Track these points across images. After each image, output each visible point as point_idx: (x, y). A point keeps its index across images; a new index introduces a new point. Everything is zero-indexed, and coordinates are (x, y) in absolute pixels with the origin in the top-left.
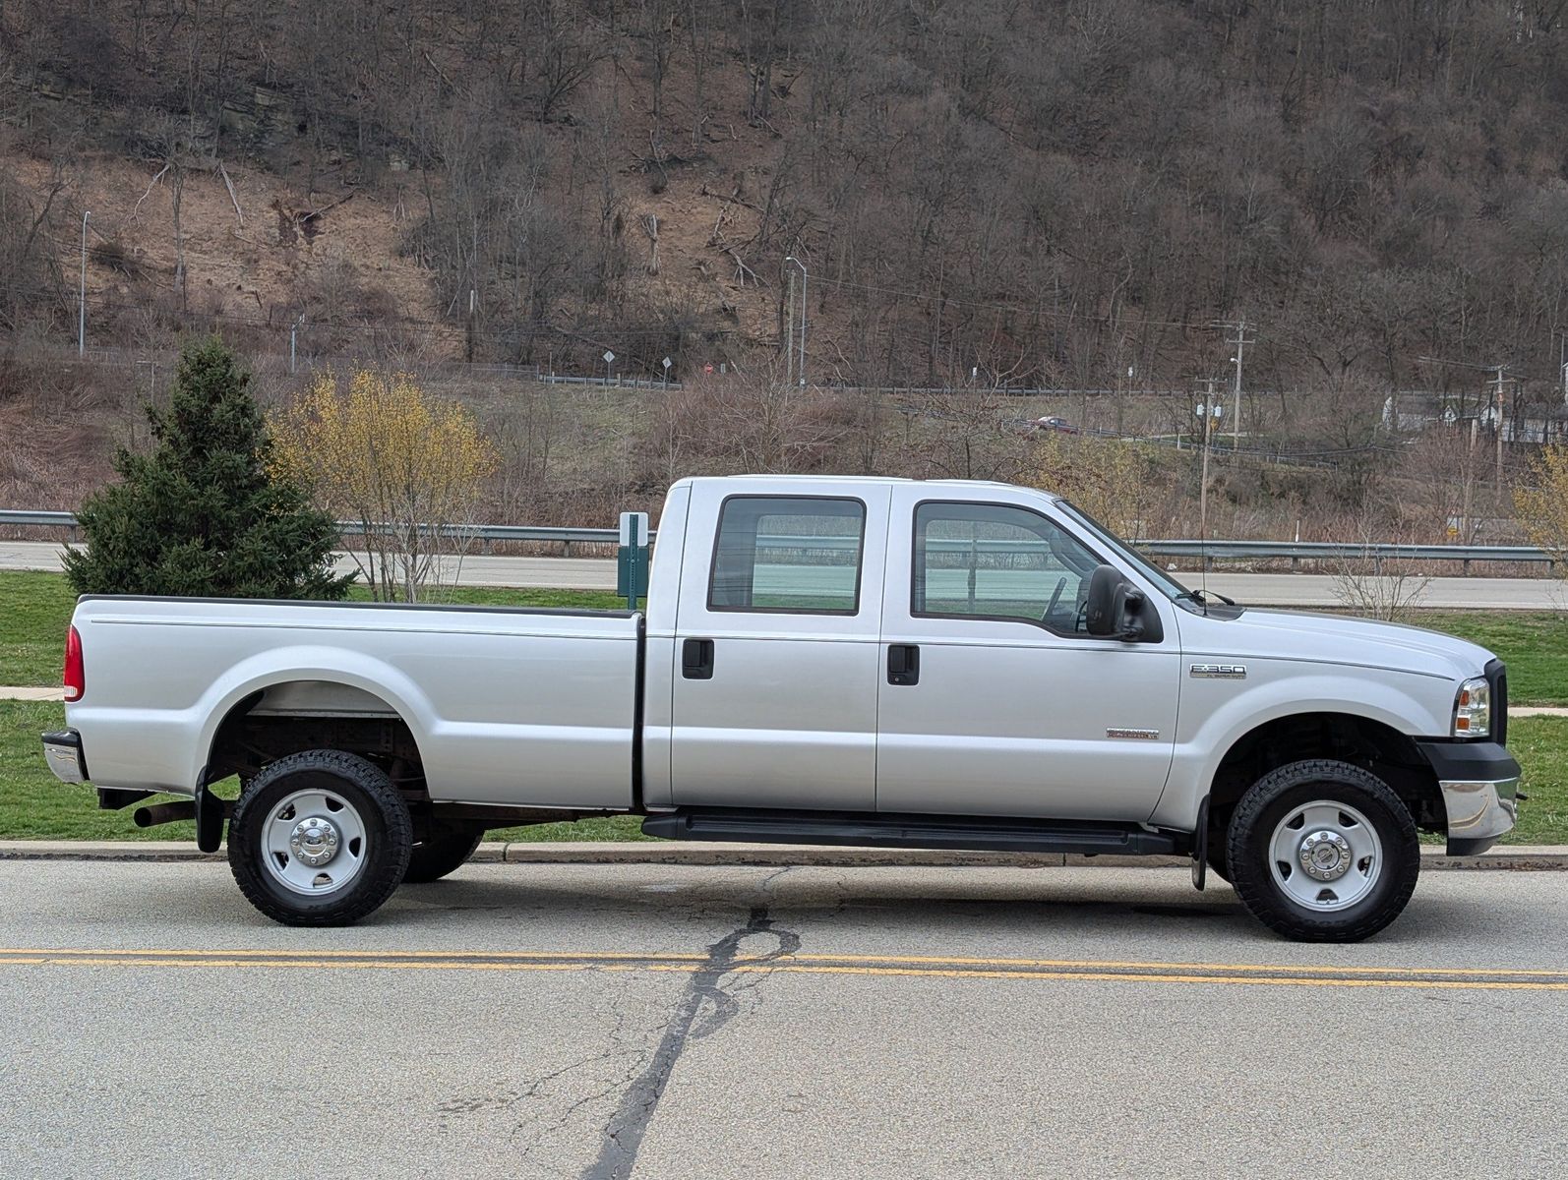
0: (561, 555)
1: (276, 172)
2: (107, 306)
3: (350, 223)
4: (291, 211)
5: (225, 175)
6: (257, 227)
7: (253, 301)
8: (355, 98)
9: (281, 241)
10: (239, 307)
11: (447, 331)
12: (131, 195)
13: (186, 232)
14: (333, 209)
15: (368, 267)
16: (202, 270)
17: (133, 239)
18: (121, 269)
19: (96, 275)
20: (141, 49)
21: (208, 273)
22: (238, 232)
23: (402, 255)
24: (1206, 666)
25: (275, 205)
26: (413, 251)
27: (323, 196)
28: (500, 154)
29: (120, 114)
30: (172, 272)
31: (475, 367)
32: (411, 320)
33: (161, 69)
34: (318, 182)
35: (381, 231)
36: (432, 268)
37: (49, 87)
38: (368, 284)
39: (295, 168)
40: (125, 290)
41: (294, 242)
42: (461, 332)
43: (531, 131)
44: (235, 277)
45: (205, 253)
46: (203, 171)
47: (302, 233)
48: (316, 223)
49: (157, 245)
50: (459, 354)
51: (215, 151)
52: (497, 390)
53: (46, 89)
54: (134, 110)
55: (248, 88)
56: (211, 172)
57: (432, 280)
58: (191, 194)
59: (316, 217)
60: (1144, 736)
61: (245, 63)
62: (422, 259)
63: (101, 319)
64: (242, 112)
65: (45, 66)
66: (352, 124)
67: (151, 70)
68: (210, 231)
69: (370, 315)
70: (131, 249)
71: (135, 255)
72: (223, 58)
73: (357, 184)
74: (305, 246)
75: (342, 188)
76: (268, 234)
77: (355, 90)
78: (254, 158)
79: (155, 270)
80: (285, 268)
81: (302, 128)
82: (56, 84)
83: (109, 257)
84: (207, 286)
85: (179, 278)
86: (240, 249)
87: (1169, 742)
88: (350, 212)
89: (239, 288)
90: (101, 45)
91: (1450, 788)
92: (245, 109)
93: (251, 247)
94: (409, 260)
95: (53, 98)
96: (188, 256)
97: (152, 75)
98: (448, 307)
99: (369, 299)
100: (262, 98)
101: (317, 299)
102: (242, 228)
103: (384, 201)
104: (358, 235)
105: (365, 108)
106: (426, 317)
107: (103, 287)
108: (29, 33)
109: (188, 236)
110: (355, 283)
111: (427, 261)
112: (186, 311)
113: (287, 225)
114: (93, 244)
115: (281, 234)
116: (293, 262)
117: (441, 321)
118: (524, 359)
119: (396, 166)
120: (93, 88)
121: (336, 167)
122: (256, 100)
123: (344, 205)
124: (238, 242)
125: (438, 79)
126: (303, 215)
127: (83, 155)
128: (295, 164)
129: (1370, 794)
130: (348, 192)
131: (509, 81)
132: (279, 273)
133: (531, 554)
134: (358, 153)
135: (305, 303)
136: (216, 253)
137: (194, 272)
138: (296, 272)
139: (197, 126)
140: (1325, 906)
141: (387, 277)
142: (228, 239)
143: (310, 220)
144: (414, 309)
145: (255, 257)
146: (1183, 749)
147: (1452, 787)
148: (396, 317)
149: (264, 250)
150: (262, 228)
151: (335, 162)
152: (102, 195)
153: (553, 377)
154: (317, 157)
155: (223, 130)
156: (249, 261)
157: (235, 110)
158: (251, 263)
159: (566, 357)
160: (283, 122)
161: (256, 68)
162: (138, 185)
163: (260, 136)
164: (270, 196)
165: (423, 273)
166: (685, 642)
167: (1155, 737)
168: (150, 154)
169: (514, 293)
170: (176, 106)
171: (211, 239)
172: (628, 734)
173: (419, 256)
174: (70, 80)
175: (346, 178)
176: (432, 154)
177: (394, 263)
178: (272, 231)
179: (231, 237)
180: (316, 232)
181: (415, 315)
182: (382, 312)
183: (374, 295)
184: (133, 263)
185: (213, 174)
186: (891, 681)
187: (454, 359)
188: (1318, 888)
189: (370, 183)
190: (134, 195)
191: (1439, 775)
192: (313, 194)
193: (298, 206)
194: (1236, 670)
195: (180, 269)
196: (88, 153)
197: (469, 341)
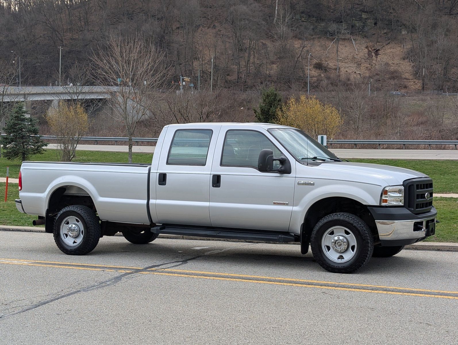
0: (402, 149)
1: (367, 38)
2: (317, 80)
3: (389, 51)
4: (371, 49)
5: (353, 40)
6: (361, 54)
7: (359, 76)
8: (391, 13)
9: (368, 58)
10: (355, 78)
11: (417, 81)
12: (325, 48)
13: (341, 57)
14: (384, 48)
15: (393, 64)
16: (345, 68)
17: (326, 61)
18: (322, 69)
19: (315, 71)
20: (329, 5)
21: (346, 69)
22: (356, 56)
23: (404, 59)
24: (302, 181)
25: (367, 47)
26: (408, 58)
27: (381, 43)
28: (434, 26)
29: (323, 24)
30: (336, 69)
31: (425, 92)
32: (407, 79)
33: (335, 10)
34: (379, 40)
35: (398, 53)
36: (414, 62)
37: (304, 19)
38: (393, 69)
39: (373, 36)
40: (323, 75)
41: (372, 58)
42: (421, 81)
43: (445, 18)
44: (354, 69)
45: (346, 63)
46: (346, 39)
47: (374, 55)
48: (378, 52)
49: (332, 62)
50: (421, 88)
51: (350, 33)
52: (429, 98)
53: (303, 19)
54: (327, 23)
55: (360, 13)
56: (348, 39)
57: (413, 66)
58: (343, 46)
59: (379, 50)
60: (284, 204)
61: (359, 6)
62: (410, 60)
63: (316, 84)
64: (358, 21)
65: (303, 13)
66: (390, 21)
67: (332, 11)
68: (348, 56)
69: (393, 78)
70: (325, 63)
71: (326, 65)
72: (353, 5)
73: (391, 39)
74: (375, 59)
75: (386, 40)
76: (364, 56)
77: (391, 11)
78: (361, 34)
79: (331, 69)
80: (369, 66)
81: (375, 24)
82: (306, 17)
83: (319, 66)
84: (346, 72)
85: (338, 71)
86: (356, 61)
87: (291, 206)
88: (389, 47)
89: (355, 72)
90: (318, 5)
91: (379, 223)
92: (359, 20)
93: (359, 60)
94: (406, 61)
95: (305, 22)
96: (340, 64)
97: (332, 12)
98: (416, 74)
99: (393, 73)
100: (364, 16)
101: (377, 74)
102: (357, 55)
103: (399, 43)
104: (391, 54)
105: (394, 16)
106: (411, 77)
107: (317, 75)
108: (298, 3)
109: (341, 58)
110: (389, 69)
111: (412, 60)
112: (339, 80)
113: (370, 53)
114: (314, 63)
115: (368, 56)
116: (371, 64)
117: (415, 79)
118: (441, 89)
119: (403, 33)
120: (316, 18)
121: (386, 34)
122: (362, 17)
123: (387, 45)
124: (355, 59)
125: (417, 5)
126: (375, 49)
127: (312, 37)
128: (373, 35)
129: (352, 224)
130: (388, 42)
131: (439, 3)
132: (367, 67)
133: (393, 149)
134: (392, 30)
135: (374, 76)
136: (349, 63)
137: (343, 69)
138: (372, 67)
139: (344, 26)
140: (340, 261)
141: (399, 66)
142: (353, 58)
143: (377, 51)
144: (407, 75)
145: (360, 63)
146: (296, 208)
147: (379, 222)
148: (401, 78)
149: (363, 61)
150: (363, 54)
151: (385, 33)
152: (318, 48)
153: (447, 94)
154: (380, 32)
155: (352, 26)
156: (358, 65)
157: (356, 20)
158: (359, 65)
159: (454, 87)
160: (370, 22)
161: (362, 7)
162: (328, 45)
163: (363, 27)
164: (365, 45)
165: (410, 64)
166: (159, 174)
167: (287, 204)
168: (331, 35)
169: (438, 68)
170: (339, 21)
171: (348, 59)
172: (145, 202)
173: (409, 59)
174: (309, 16)
175: (388, 37)
176: (413, 28)
177: (401, 62)
178: (365, 55)
179: (354, 58)
180: (379, 54)
181: (407, 77)
182: (397, 77)
183: (395, 72)
184: (325, 67)
185: (349, 40)
186: (213, 186)
187: (419, 90)
188: (338, 255)
189: (395, 38)
190: (326, 48)
191: (375, 218)
192: (378, 43)
193: (373, 47)
194: (311, 183)
195: (338, 68)
196: (314, 37)
197: (423, 84)
